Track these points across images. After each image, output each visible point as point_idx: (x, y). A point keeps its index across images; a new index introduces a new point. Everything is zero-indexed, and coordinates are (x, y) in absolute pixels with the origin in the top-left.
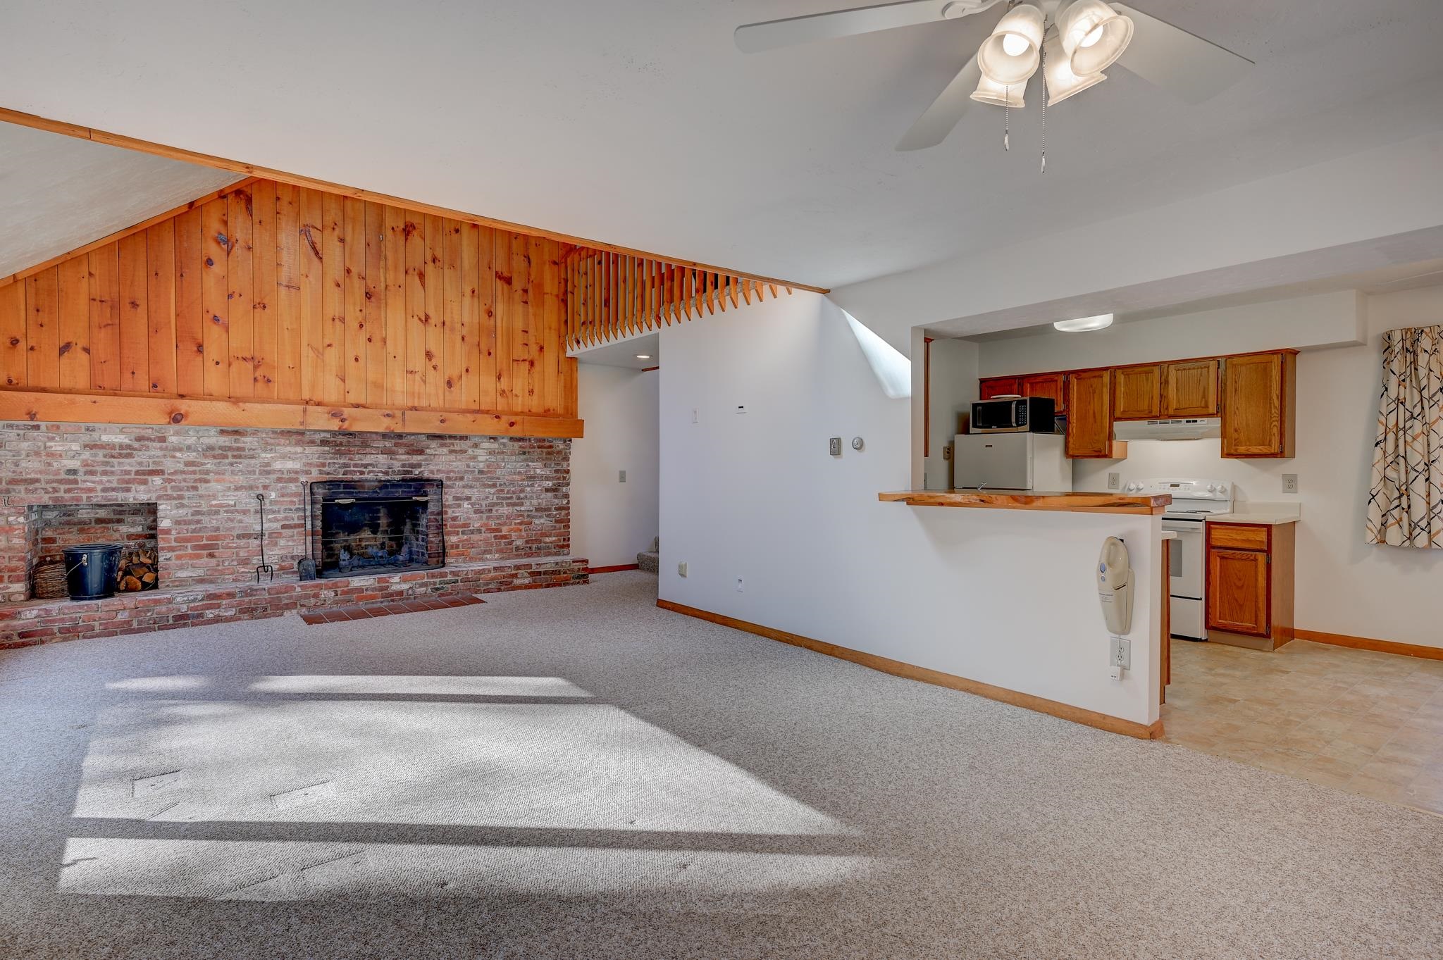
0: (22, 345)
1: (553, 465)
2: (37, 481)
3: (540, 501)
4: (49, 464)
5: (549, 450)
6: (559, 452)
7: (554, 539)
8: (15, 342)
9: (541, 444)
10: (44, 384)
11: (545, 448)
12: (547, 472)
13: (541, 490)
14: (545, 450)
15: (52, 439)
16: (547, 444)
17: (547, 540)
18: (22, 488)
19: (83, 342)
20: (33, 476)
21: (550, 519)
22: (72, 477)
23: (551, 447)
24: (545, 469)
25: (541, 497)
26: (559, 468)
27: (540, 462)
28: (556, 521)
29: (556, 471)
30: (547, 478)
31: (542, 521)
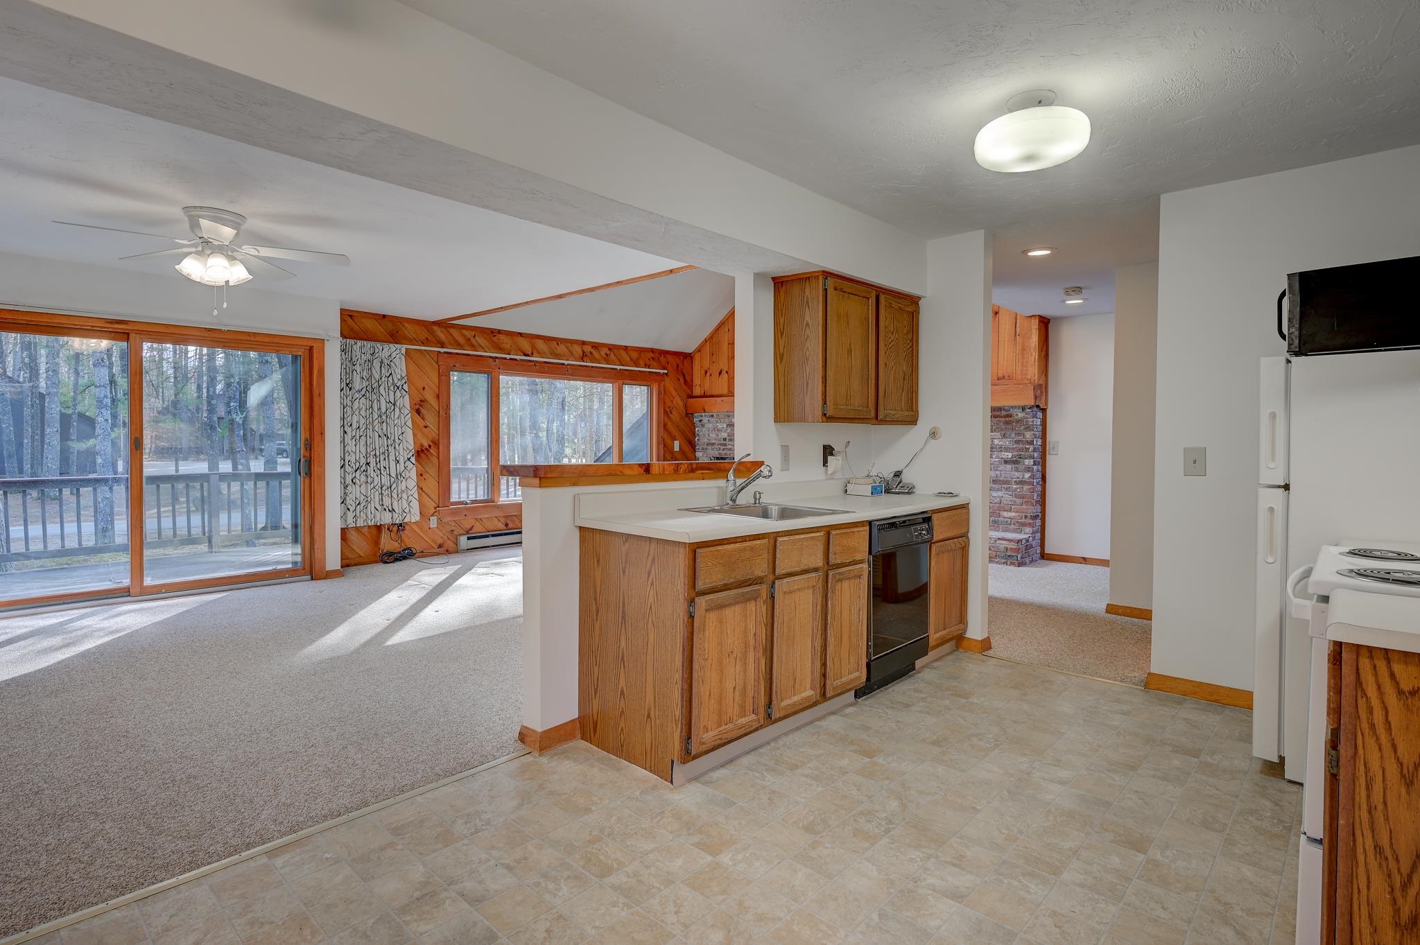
0: (708, 374)
1: (1013, 435)
2: (714, 444)
3: (998, 472)
4: (718, 436)
5: (1007, 419)
6: (1018, 421)
7: (1014, 514)
8: (706, 372)
9: (997, 413)
10: (714, 393)
11: (1001, 417)
12: (1006, 443)
13: (1000, 461)
14: (1003, 419)
15: (717, 422)
16: (1004, 413)
17: (1005, 514)
18: (710, 447)
19: (725, 368)
20: (713, 441)
21: (1009, 493)
22: (725, 442)
23: (1007, 416)
24: (1004, 440)
25: (1000, 469)
26: (1020, 438)
27: (997, 432)
28: (1016, 496)
29: (1017, 442)
30: (1007, 449)
31: (1000, 494)
